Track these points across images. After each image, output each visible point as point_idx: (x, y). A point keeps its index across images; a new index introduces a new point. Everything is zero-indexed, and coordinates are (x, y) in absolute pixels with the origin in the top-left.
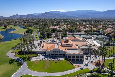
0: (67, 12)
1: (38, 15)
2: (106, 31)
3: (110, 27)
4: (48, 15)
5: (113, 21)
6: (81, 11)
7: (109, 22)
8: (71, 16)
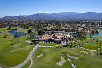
2: (78, 30)
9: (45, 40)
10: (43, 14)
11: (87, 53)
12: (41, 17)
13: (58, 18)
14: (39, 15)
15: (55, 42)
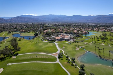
0: (39, 16)
1: (9, 19)
2: (74, 32)
3: (76, 30)
4: (21, 20)
5: (77, 25)
6: (52, 15)
7: (75, 26)
8: (44, 21)
9: (58, 40)
10: (28, 17)
11: (87, 44)
12: (26, 20)
13: (46, 21)
14: (24, 18)
15: (65, 40)
